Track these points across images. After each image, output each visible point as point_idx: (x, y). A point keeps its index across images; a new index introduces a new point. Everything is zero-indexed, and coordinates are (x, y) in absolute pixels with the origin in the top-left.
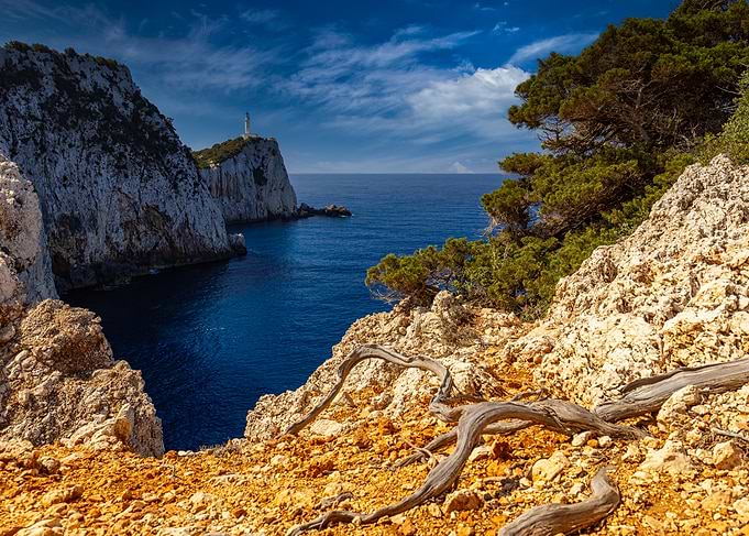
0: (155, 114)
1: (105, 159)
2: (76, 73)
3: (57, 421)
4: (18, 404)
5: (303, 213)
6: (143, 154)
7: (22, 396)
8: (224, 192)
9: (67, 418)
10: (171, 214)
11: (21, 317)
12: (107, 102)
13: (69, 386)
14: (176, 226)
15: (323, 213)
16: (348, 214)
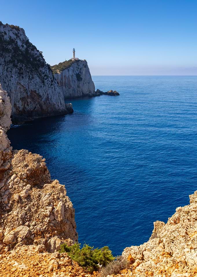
0: (35, 50)
1: (14, 70)
2: (2, 32)
3: (32, 209)
4: (14, 200)
5: (98, 94)
6: (30, 68)
7: (16, 197)
8: (64, 84)
9: (36, 208)
10: (41, 94)
11: (12, 158)
12: (15, 45)
13: (35, 192)
14: (43, 100)
15: (106, 94)
16: (118, 94)
